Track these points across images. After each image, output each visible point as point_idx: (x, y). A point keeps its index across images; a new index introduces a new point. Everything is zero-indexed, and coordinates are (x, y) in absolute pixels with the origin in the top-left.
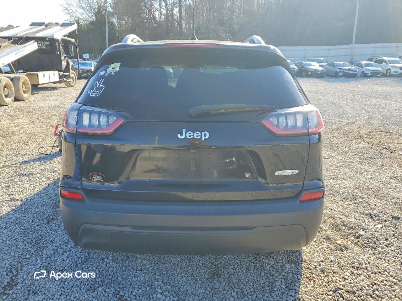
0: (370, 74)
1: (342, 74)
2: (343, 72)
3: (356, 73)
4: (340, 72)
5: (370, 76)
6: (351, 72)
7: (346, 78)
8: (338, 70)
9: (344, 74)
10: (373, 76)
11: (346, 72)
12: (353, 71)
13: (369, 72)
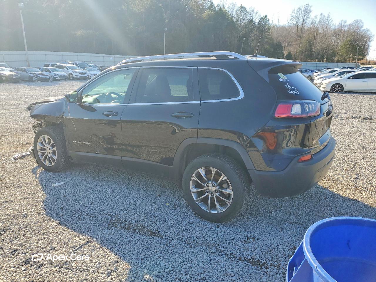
0: (59, 78)
1: (36, 78)
2: (37, 76)
3: (48, 77)
4: (34, 77)
5: (59, 80)
6: (44, 77)
7: (41, 82)
8: (32, 75)
9: (38, 78)
10: (61, 80)
11: (39, 77)
12: (45, 75)
13: (58, 77)
